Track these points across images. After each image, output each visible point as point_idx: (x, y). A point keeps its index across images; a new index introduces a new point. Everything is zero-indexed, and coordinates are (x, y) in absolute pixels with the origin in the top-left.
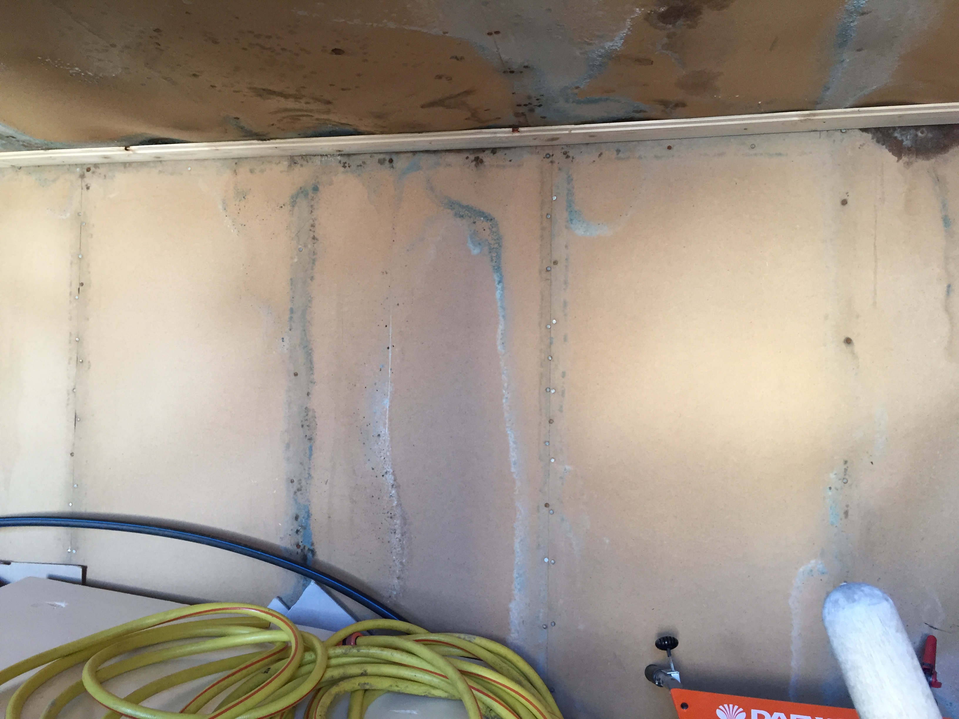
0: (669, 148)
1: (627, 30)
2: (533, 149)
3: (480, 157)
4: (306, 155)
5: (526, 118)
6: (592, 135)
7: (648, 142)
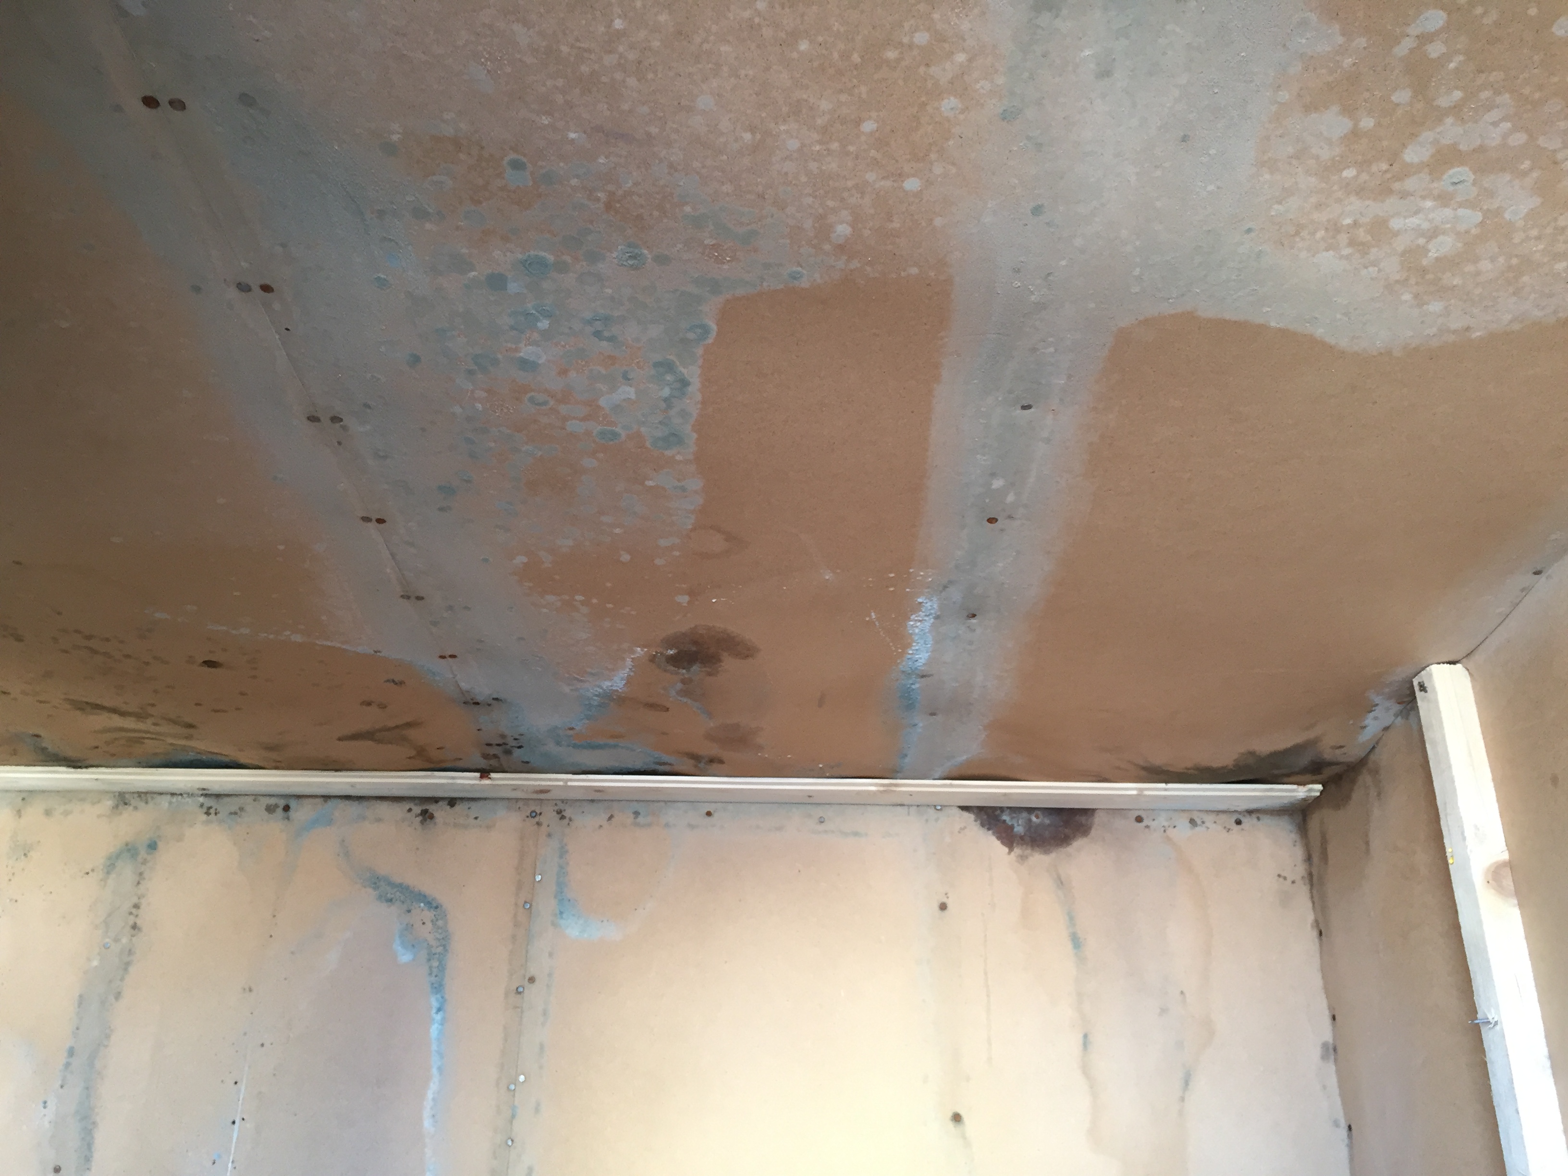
0: (709, 814)
1: (628, 670)
2: (512, 802)
3: (430, 811)
4: (146, 793)
5: (499, 761)
6: (599, 790)
7: (680, 804)
